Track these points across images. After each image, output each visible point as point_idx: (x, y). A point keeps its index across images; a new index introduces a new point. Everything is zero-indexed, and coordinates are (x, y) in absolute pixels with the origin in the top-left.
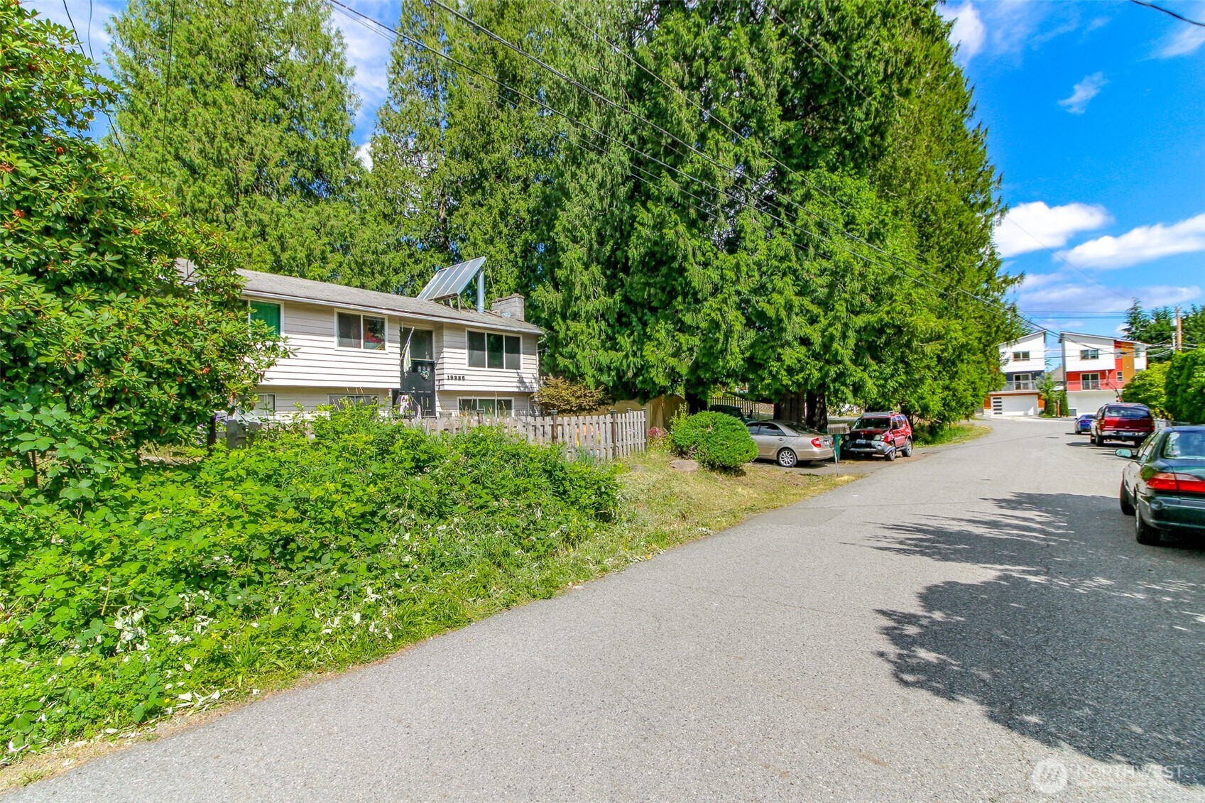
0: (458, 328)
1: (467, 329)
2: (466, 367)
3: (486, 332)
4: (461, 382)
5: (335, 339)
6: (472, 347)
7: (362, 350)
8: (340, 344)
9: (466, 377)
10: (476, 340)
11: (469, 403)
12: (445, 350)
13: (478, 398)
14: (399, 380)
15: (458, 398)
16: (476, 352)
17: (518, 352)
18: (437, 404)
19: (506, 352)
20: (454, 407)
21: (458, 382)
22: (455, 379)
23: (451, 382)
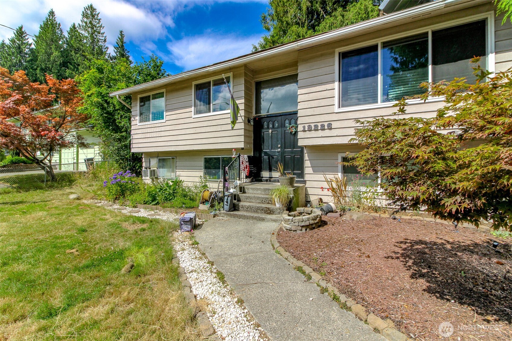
0: (324, 54)
1: (337, 51)
2: (336, 109)
3: (380, 41)
4: (327, 133)
5: (193, 109)
7: (211, 113)
9: (334, 125)
14: (242, 139)
15: (340, 156)
18: (307, 163)
19: (434, 63)
20: (333, 169)
21: (320, 133)
22: (316, 130)
23: (308, 134)
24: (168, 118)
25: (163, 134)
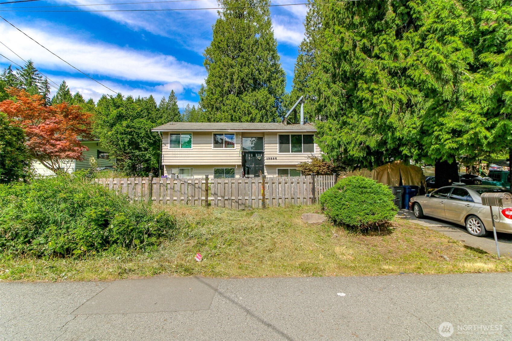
0: (274, 134)
1: (278, 134)
2: (278, 153)
3: (290, 134)
4: (275, 161)
5: (212, 145)
6: (281, 143)
7: (224, 148)
8: (214, 147)
9: (277, 158)
10: (284, 139)
11: (283, 171)
12: (265, 145)
13: (289, 168)
14: (241, 161)
15: (277, 169)
16: (284, 145)
17: (313, 143)
18: (265, 171)
19: (304, 143)
20: (275, 173)
21: (273, 161)
22: (271, 159)
23: (268, 161)
24: (194, 148)
25: (190, 156)
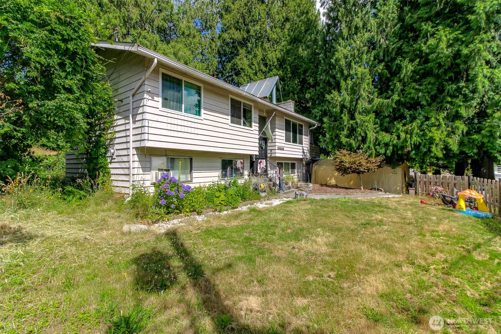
0: (281, 116)
2: (284, 142)
3: (292, 120)
4: (283, 151)
5: (229, 118)
6: (286, 129)
7: (242, 126)
8: (232, 122)
9: (285, 149)
10: (288, 125)
12: (277, 130)
16: (288, 132)
17: (302, 134)
23: (279, 151)
24: (205, 116)
25: (199, 132)
